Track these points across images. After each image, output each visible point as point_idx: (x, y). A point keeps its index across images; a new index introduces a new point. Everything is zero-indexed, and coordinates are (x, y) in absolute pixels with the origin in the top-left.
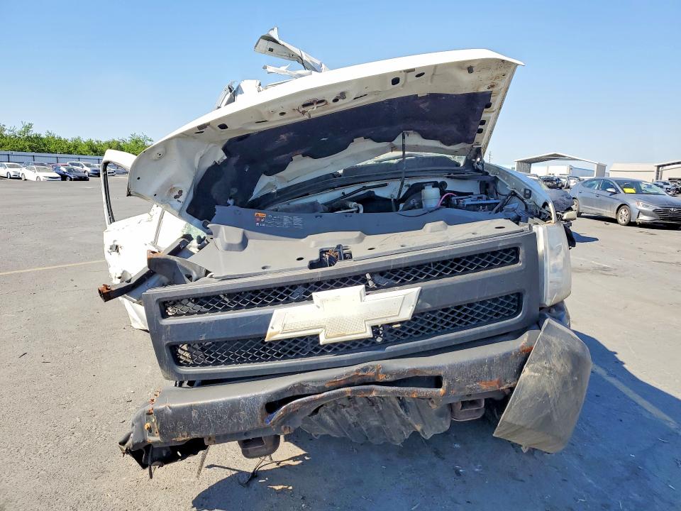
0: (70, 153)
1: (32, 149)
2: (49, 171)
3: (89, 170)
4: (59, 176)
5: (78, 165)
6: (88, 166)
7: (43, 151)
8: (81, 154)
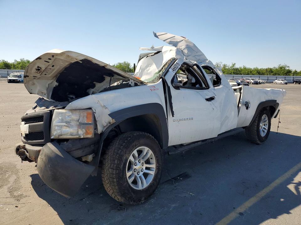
0: (248, 74)
1: (234, 73)
2: (234, 82)
3: (252, 81)
4: (236, 84)
5: (248, 79)
6: (252, 80)
7: (238, 74)
8: (253, 75)
